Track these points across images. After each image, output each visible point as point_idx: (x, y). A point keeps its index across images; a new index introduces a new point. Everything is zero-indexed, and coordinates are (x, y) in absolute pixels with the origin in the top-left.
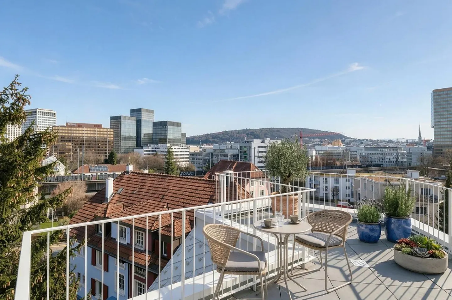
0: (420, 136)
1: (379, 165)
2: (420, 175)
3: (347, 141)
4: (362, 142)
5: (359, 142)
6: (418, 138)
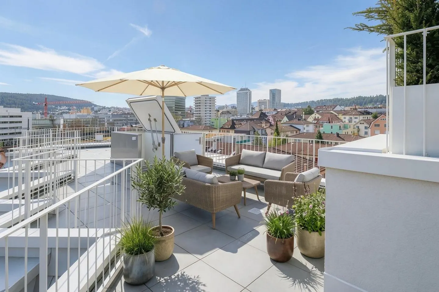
3: (96, 109)
4: (110, 109)
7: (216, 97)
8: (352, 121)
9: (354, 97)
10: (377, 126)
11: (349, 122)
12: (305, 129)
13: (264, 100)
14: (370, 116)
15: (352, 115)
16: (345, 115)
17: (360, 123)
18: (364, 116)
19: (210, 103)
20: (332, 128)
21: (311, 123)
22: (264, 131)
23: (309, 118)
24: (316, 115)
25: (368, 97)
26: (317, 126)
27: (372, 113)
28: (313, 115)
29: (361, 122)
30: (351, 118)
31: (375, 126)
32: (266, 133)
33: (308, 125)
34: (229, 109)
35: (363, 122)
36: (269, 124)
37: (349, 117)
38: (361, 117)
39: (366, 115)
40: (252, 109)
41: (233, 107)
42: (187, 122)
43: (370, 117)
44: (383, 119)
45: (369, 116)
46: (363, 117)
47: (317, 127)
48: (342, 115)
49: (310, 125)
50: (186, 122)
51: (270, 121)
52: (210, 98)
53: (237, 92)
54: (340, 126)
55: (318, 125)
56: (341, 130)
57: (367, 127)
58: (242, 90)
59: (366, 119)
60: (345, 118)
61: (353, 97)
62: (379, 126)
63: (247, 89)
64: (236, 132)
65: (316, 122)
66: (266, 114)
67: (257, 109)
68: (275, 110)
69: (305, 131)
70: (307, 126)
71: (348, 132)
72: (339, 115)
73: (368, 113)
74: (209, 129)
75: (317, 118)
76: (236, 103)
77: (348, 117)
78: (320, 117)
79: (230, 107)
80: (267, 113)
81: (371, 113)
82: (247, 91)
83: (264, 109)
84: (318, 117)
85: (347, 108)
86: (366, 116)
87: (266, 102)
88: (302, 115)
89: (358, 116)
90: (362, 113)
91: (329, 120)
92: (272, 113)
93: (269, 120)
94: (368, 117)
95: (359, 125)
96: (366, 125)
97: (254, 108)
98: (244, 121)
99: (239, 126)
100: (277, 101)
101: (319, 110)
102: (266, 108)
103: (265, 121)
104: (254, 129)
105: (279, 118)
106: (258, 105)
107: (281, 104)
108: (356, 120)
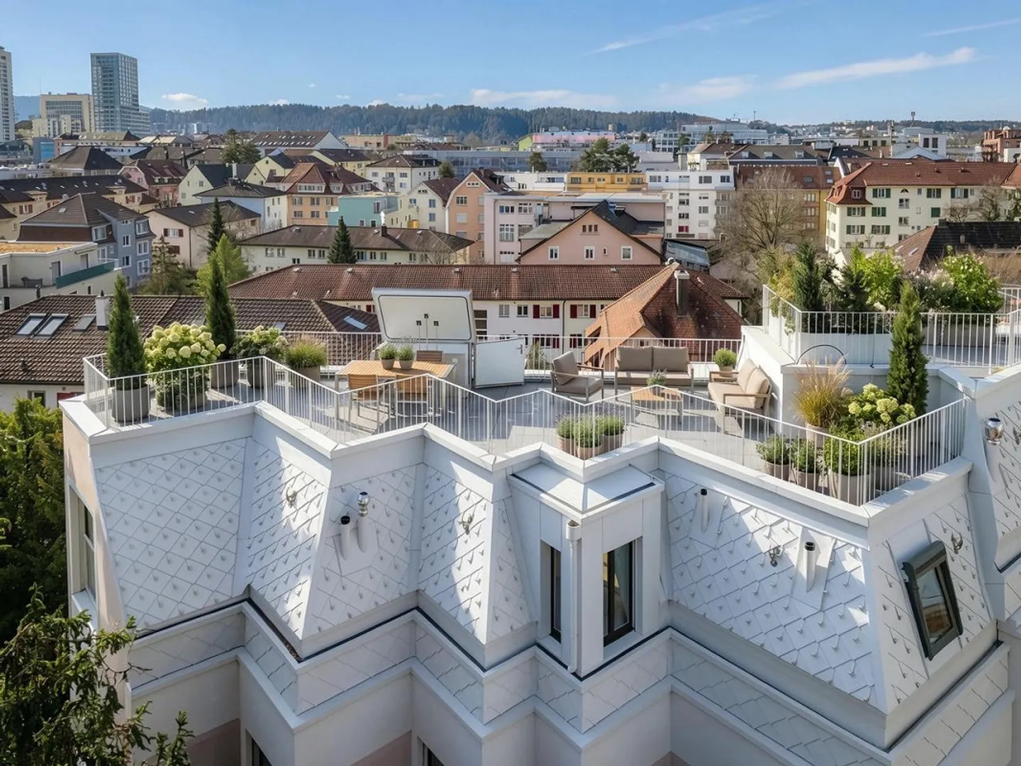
8: (394, 183)
10: (461, 201)
11: (389, 186)
12: (271, 210)
13: (68, 94)
14: (436, 169)
16: (375, 166)
17: (420, 191)
18: (423, 171)
22: (142, 226)
24: (268, 163)
27: (438, 163)
29: (419, 188)
30: (392, 175)
31: (458, 202)
32: (150, 229)
33: (276, 198)
35: (424, 189)
36: (138, 196)
37: (386, 173)
38: (416, 174)
39: (425, 166)
40: (18, 127)
44: (473, 184)
45: (431, 170)
46: (421, 174)
47: (293, 204)
48: (368, 166)
49: (281, 198)
54: (377, 204)
59: (427, 178)
60: (375, 174)
62: (466, 201)
67: (40, 130)
68: (130, 137)
70: (273, 202)
71: (397, 219)
73: (430, 162)
77: (382, 172)
81: (436, 161)
85: (356, 143)
86: (427, 170)
87: (80, 103)
89: (407, 171)
90: (417, 162)
94: (430, 173)
95: (415, 195)
96: (431, 195)
97: (28, 125)
98: (41, 187)
99: (21, 207)
100: (125, 101)
101: (272, 145)
102: (77, 124)
103: (120, 184)
104: (107, 221)
105: (167, 171)
106: (43, 110)
107: (140, 114)
108: (403, 180)
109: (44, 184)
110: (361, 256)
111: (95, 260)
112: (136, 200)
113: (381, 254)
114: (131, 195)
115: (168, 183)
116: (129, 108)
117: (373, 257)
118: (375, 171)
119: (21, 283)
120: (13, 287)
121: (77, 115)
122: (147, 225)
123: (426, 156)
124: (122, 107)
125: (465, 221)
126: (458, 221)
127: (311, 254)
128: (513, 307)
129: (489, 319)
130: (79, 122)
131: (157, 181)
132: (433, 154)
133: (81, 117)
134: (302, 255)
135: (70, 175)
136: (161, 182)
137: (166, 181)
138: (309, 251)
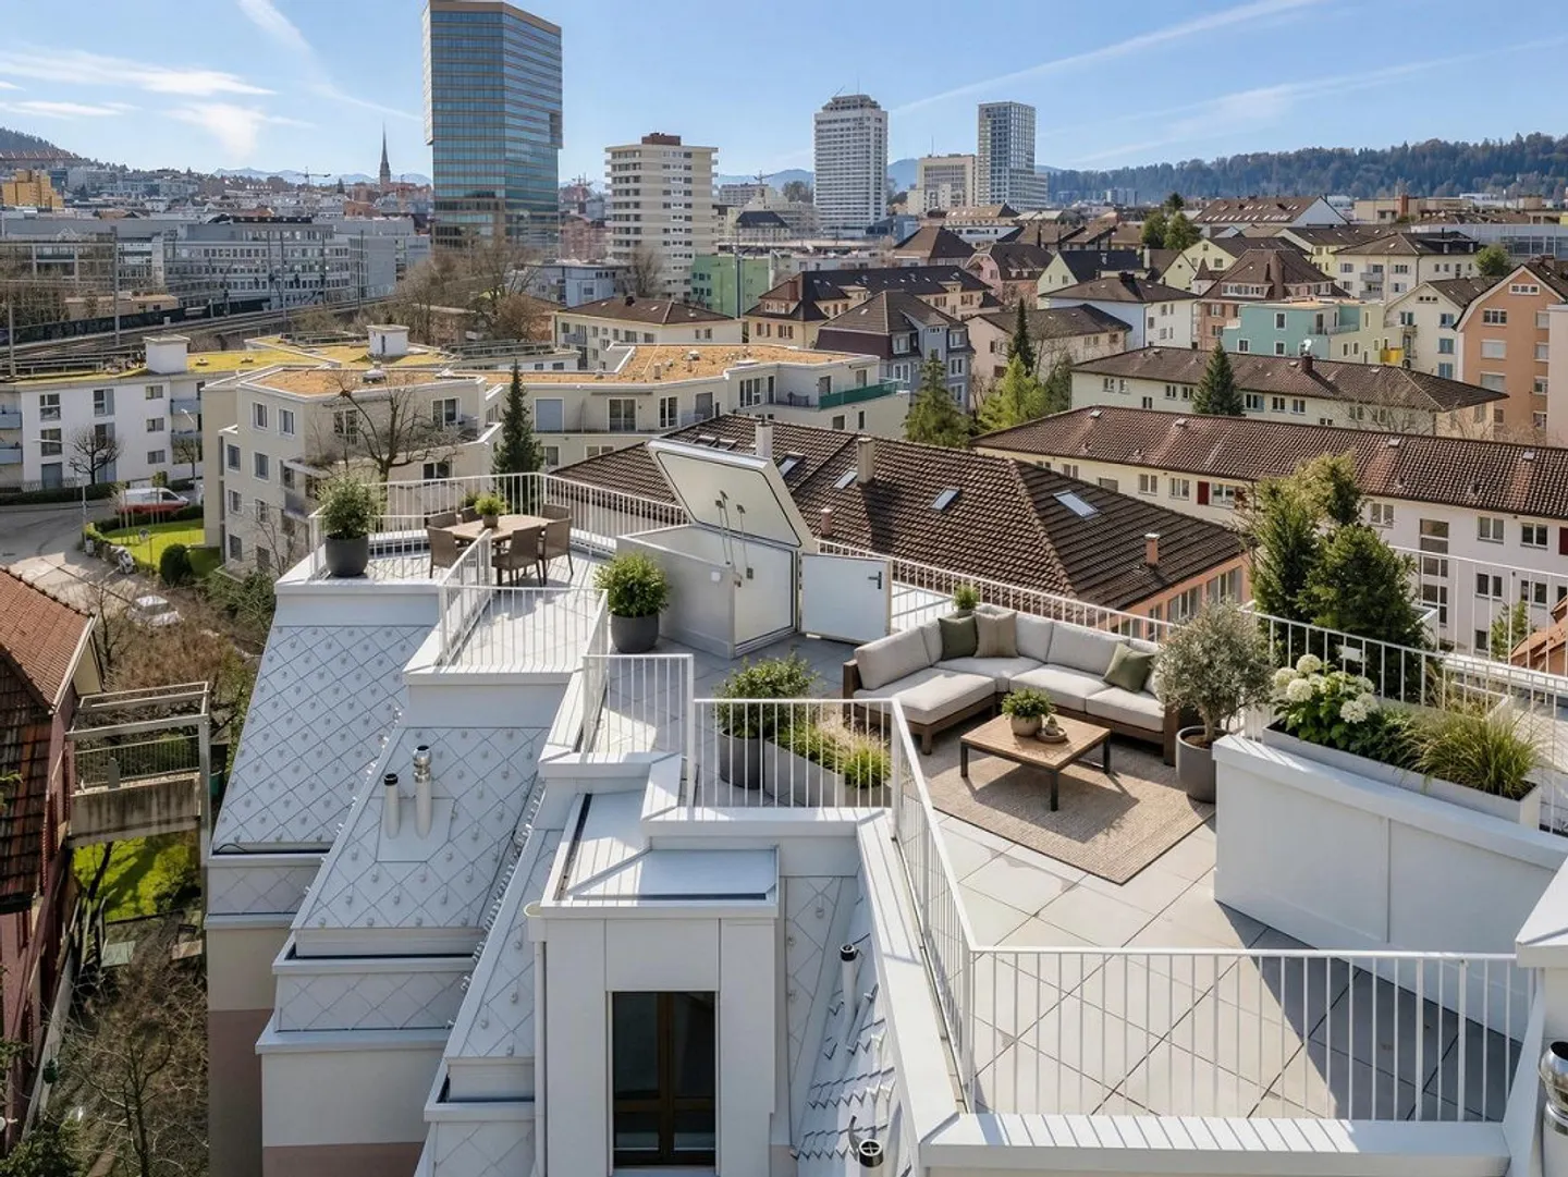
0: (385, 166)
1: (255, 305)
2: (410, 339)
3: (77, 177)
4: (156, 182)
5: (141, 188)
6: (378, 176)
7: (716, 150)
8: (1381, 283)
9: (1406, 145)
10: (1495, 320)
11: (1370, 288)
12: (1156, 322)
13: (950, 156)
15: (1382, 254)
16: (1350, 254)
17: (1421, 299)
18: (1441, 261)
19: (688, 180)
20: (1281, 324)
21: (1185, 295)
22: (957, 337)
23: (1175, 265)
24: (1206, 249)
25: (1476, 145)
26: (1209, 305)
27: (1477, 246)
28: (1195, 252)
29: (1425, 294)
30: (1379, 268)
31: (1487, 319)
32: (969, 342)
33: (1168, 304)
34: (776, 201)
35: (1432, 295)
36: (978, 295)
37: (1368, 266)
38: (1429, 267)
39: (1450, 254)
40: (890, 202)
41: (796, 190)
42: (582, 274)
43: (1470, 266)
44: (1524, 289)
45: (1464, 261)
46: (1437, 268)
47: (1209, 313)
48: (1336, 253)
49: (1178, 305)
50: (575, 273)
51: (985, 277)
52: (688, 155)
53: (816, 115)
54: (1320, 318)
55: (1216, 304)
56: (1323, 337)
57: (1451, 317)
58: (839, 104)
59: (1451, 275)
60: (1348, 268)
61: (1399, 145)
62: (1504, 320)
63: (863, 102)
64: (826, 342)
65: (1206, 285)
66: (964, 237)
67: (915, 204)
68: (1007, 212)
69: (1153, 336)
70: (1164, 311)
71: (1356, 345)
72: (1319, 252)
73: (1460, 246)
74: (694, 320)
75: (1211, 267)
76: (811, 168)
77: (1360, 265)
78: (1229, 261)
79: (779, 187)
80: (969, 232)
81: (1475, 243)
82: (867, 112)
83: (948, 205)
84: (1219, 262)
85: (1365, 212)
86: (1453, 261)
87: (963, 167)
88: (1139, 252)
89: (1410, 262)
90: (1432, 246)
91: (1268, 279)
92: (992, 230)
93: (980, 268)
94: (1458, 266)
95: (1412, 306)
96: (1446, 306)
97: (902, 198)
98: (861, 281)
99: (836, 306)
100: (1016, 161)
101: (1226, 221)
102: (958, 196)
103: (958, 279)
104: (912, 327)
105: (1029, 262)
106: (919, 181)
107: (1035, 179)
108: (1399, 278)
109: (865, 278)
110: (1256, 404)
111: (873, 377)
112: (975, 300)
113: (1295, 402)
114: (968, 293)
115: (1028, 278)
116: (1021, 171)
117: (1278, 405)
118: (1348, 262)
119: (787, 400)
120: (779, 403)
121: (958, 183)
122: (965, 335)
123: (1456, 234)
124: (1011, 170)
125: (1503, 356)
126: (1487, 354)
127: (1170, 393)
128: (1513, 526)
129: (1453, 540)
130: (961, 192)
131: (1014, 275)
132: (1471, 231)
133: (963, 185)
134: (1157, 393)
135: (906, 264)
136: (1020, 276)
137: (1026, 275)
138: (1168, 388)
